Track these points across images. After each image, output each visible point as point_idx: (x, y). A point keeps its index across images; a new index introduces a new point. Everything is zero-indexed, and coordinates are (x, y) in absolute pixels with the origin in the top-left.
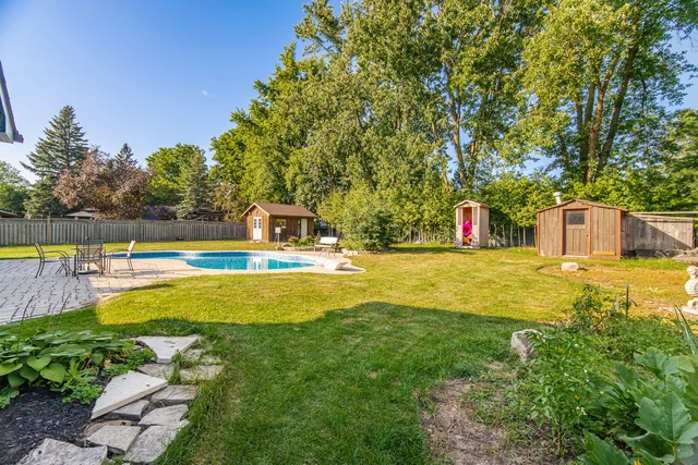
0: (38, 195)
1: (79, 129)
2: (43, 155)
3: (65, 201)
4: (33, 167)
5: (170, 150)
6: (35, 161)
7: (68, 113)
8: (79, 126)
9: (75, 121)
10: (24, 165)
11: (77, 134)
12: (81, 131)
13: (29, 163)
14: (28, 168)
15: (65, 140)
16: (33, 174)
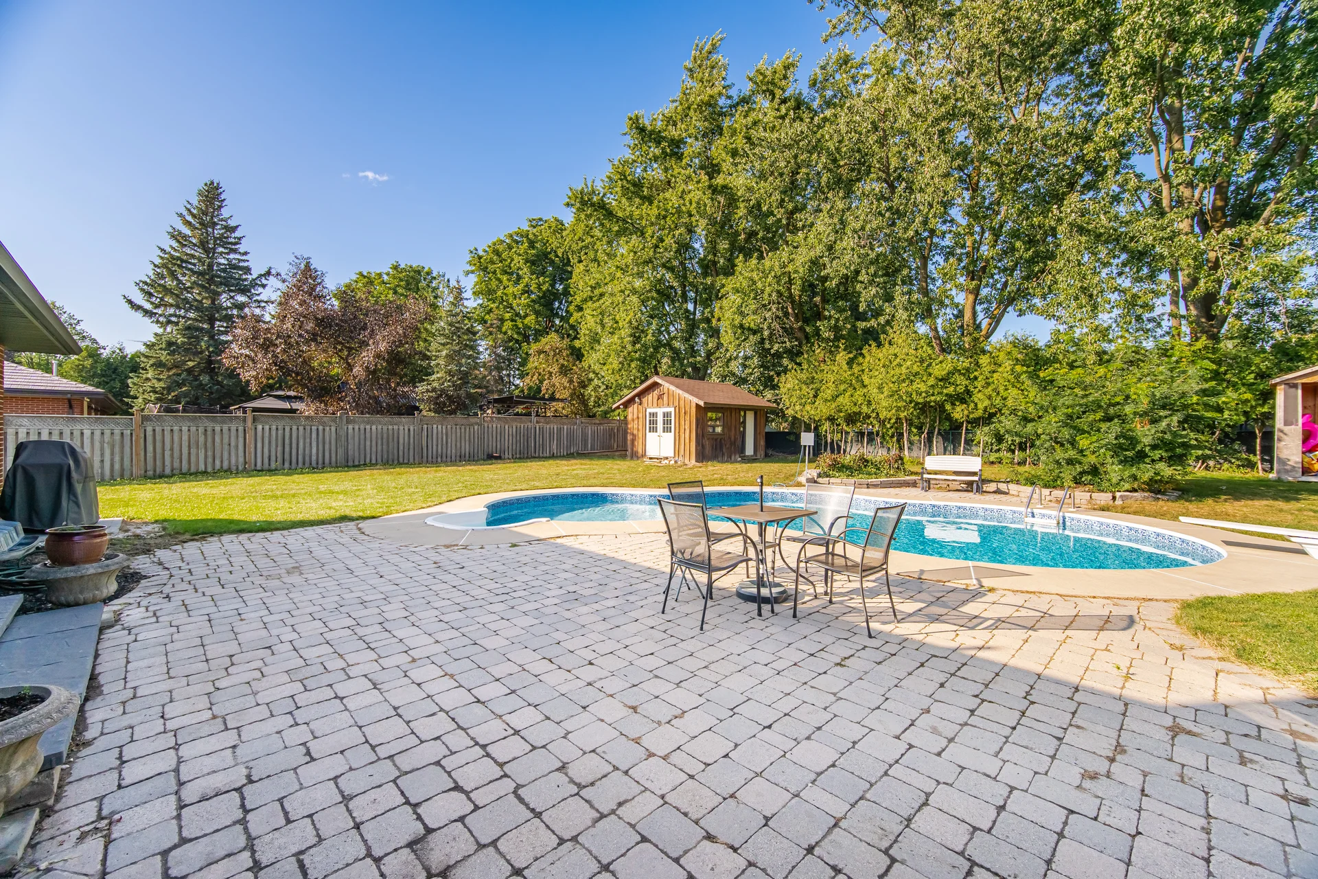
0: (159, 365)
1: (234, 229)
2: (169, 283)
3: (246, 375)
4: (148, 306)
5: (380, 275)
6: (151, 295)
7: (212, 196)
8: (232, 223)
9: (225, 212)
10: (130, 302)
11: (228, 239)
12: (237, 234)
13: (139, 299)
14: (136, 307)
15: (207, 251)
16: (147, 320)
